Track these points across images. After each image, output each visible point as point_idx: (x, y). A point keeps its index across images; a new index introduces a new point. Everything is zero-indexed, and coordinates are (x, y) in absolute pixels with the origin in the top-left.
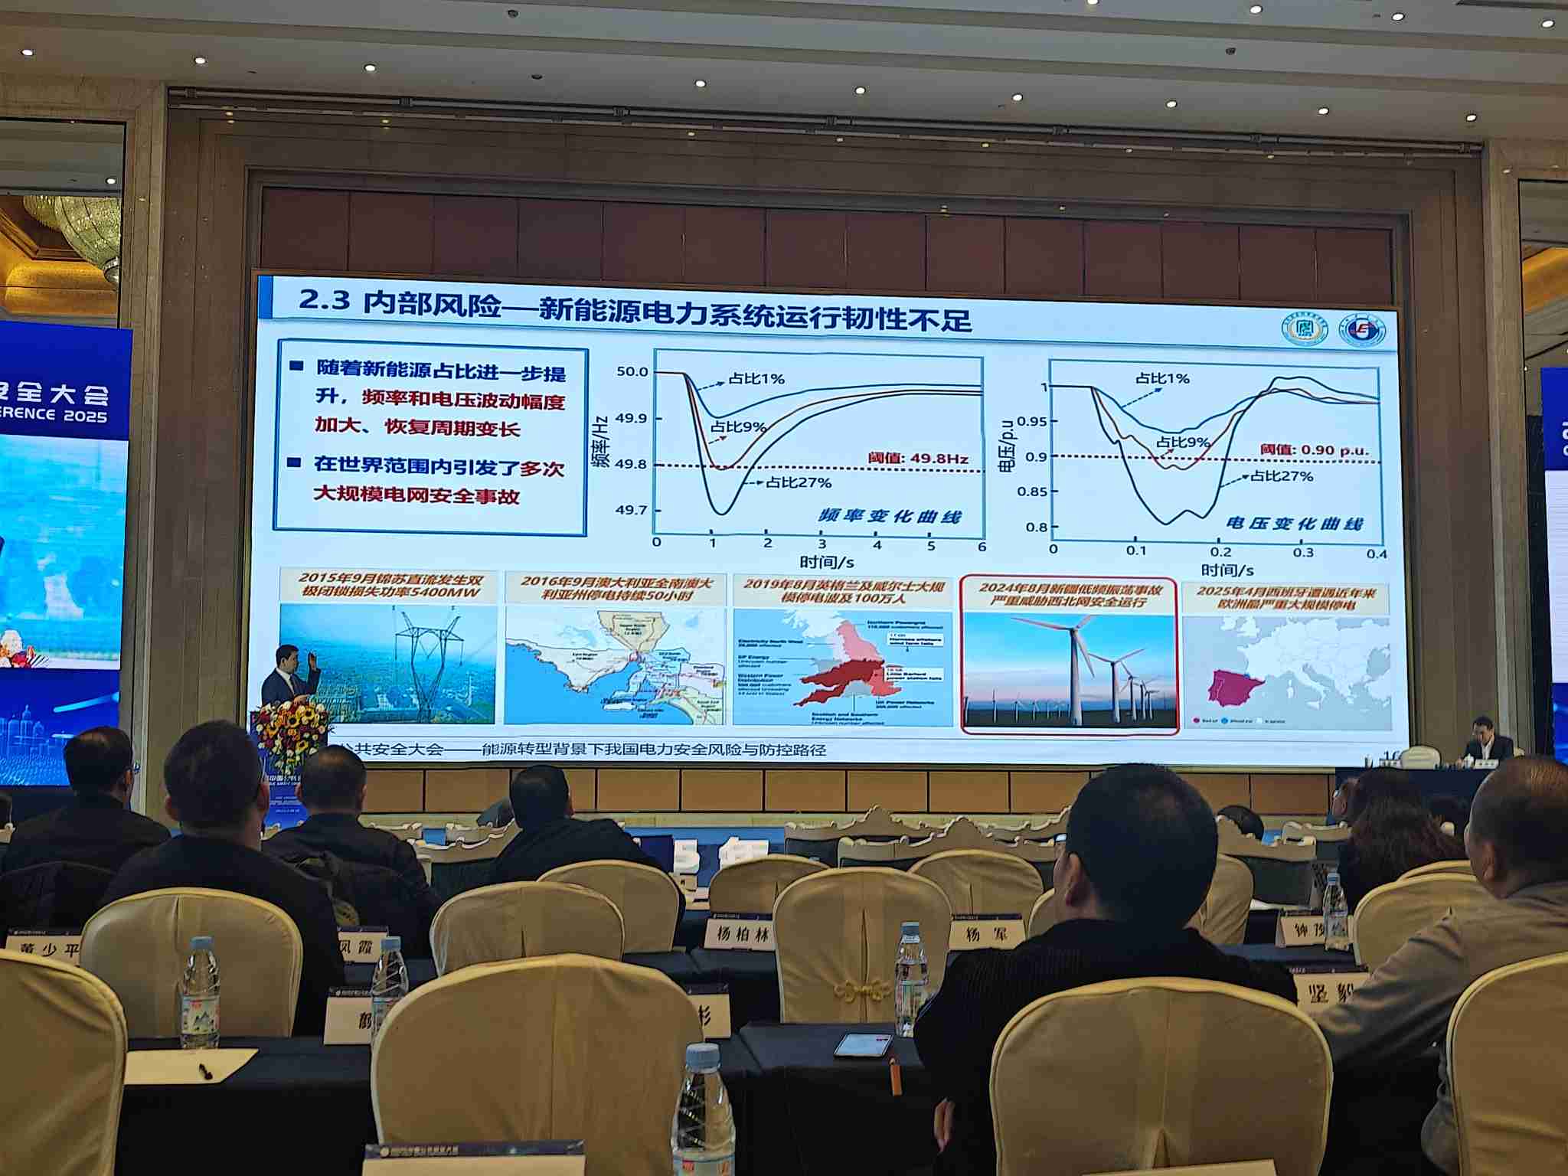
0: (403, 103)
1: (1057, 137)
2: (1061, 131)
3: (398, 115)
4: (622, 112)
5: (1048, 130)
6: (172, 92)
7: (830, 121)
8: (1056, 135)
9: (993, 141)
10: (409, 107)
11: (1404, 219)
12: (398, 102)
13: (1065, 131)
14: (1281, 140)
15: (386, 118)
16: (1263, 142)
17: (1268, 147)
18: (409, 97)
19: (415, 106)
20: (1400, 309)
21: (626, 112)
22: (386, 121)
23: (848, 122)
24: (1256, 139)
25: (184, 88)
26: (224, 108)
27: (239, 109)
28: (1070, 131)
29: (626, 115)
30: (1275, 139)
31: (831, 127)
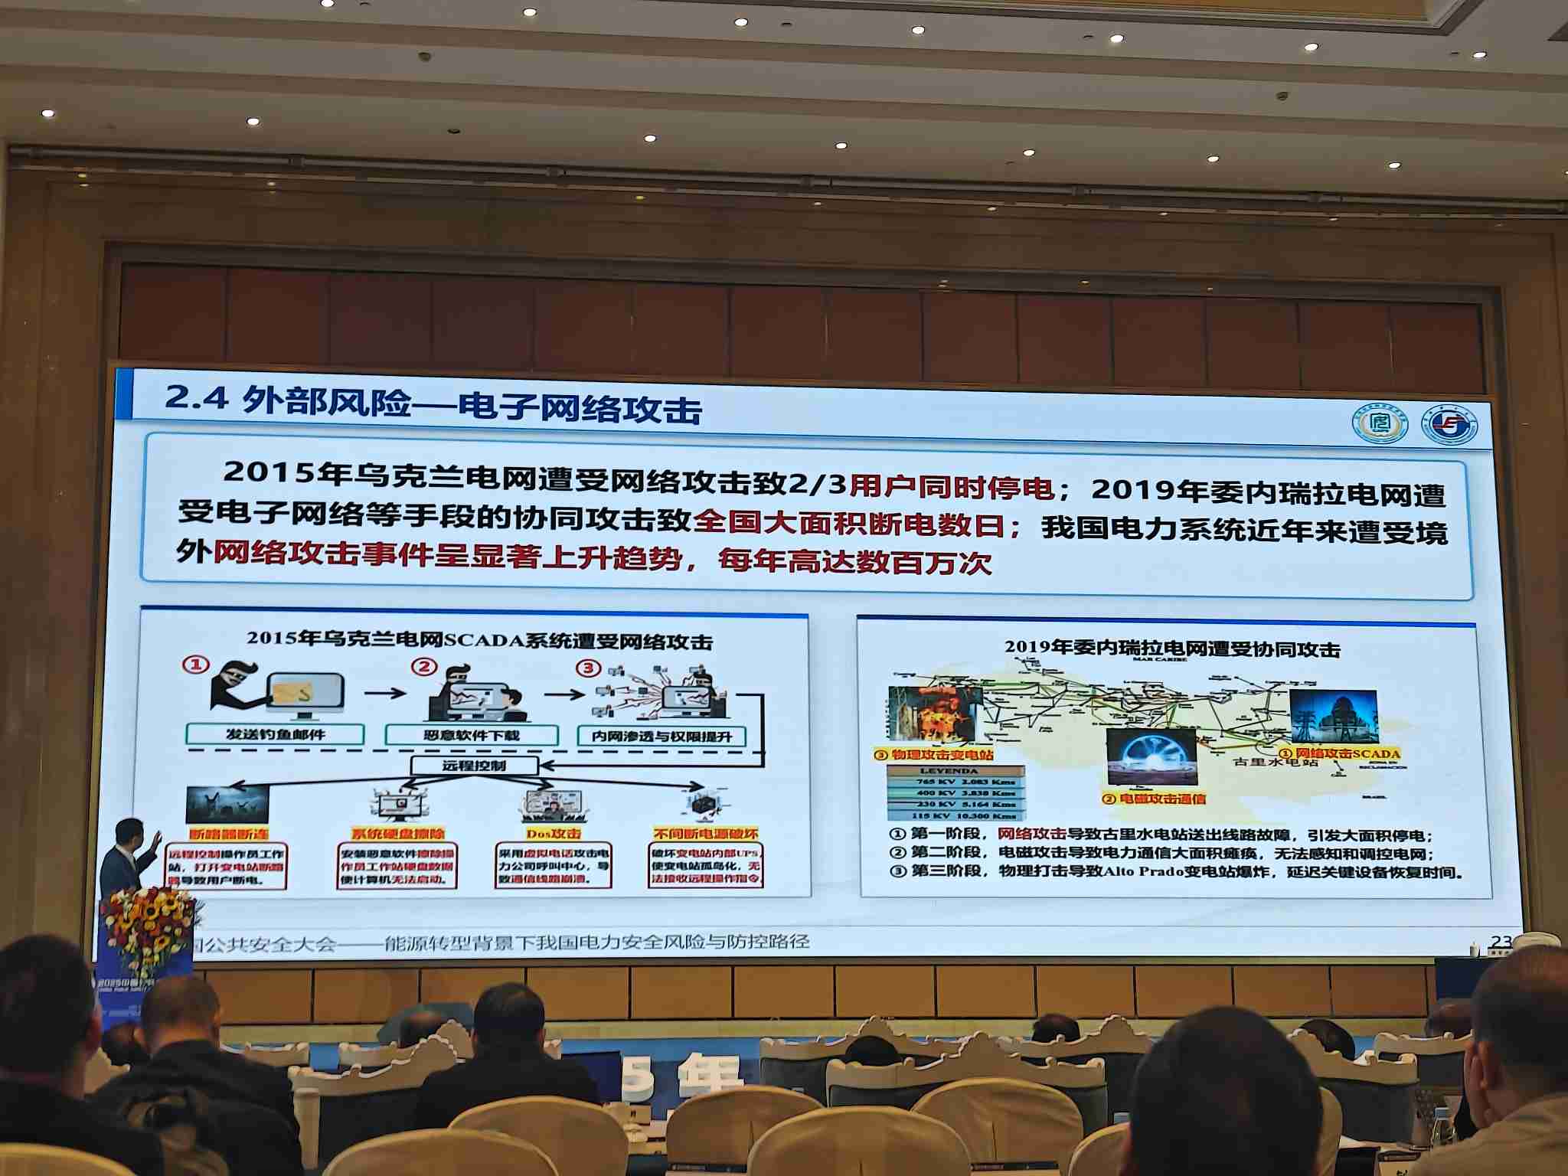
0: (293, 162)
1: (1077, 199)
3: (288, 176)
4: (561, 173)
5: (1068, 190)
6: (13, 151)
7: (806, 182)
8: (1077, 195)
9: (1000, 204)
10: (301, 167)
11: (1496, 292)
12: (286, 161)
13: (1087, 191)
14: (1345, 199)
15: (272, 180)
16: (1324, 203)
17: (1331, 207)
18: (301, 156)
19: (308, 166)
20: (1494, 399)
22: (271, 184)
23: (828, 183)
24: (1314, 199)
25: (27, 146)
26: (78, 169)
27: (94, 170)
28: (1093, 192)
29: (561, 176)
30: (1337, 199)
31: (807, 189)
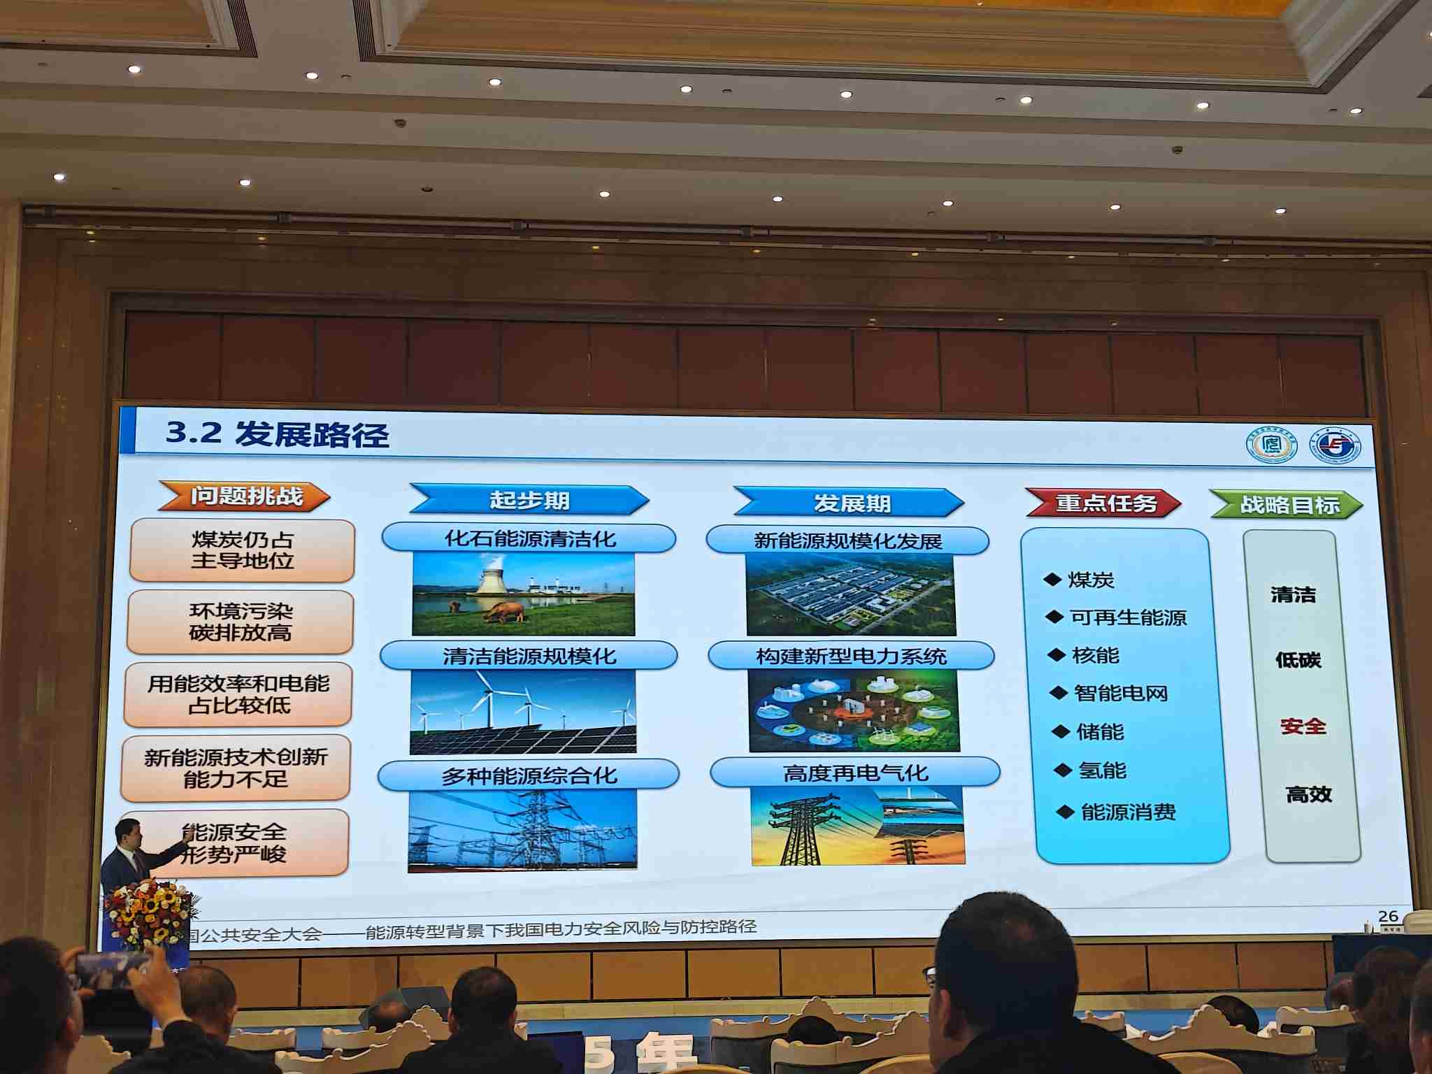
0: (280, 219)
1: (993, 244)
2: (996, 238)
3: (277, 232)
4: (522, 227)
5: (984, 237)
6: (28, 211)
7: (746, 232)
8: (989, 243)
9: (924, 249)
10: (288, 223)
11: (1375, 323)
12: (275, 218)
13: (1001, 238)
14: (1236, 242)
15: (263, 235)
16: (1217, 245)
17: (1223, 249)
18: (289, 213)
19: (294, 222)
20: (1375, 422)
21: (525, 226)
22: (261, 239)
23: (765, 232)
24: (1209, 243)
25: (40, 207)
26: (85, 227)
27: (101, 227)
28: (1006, 238)
29: (525, 229)
30: (1229, 242)
31: (747, 238)
